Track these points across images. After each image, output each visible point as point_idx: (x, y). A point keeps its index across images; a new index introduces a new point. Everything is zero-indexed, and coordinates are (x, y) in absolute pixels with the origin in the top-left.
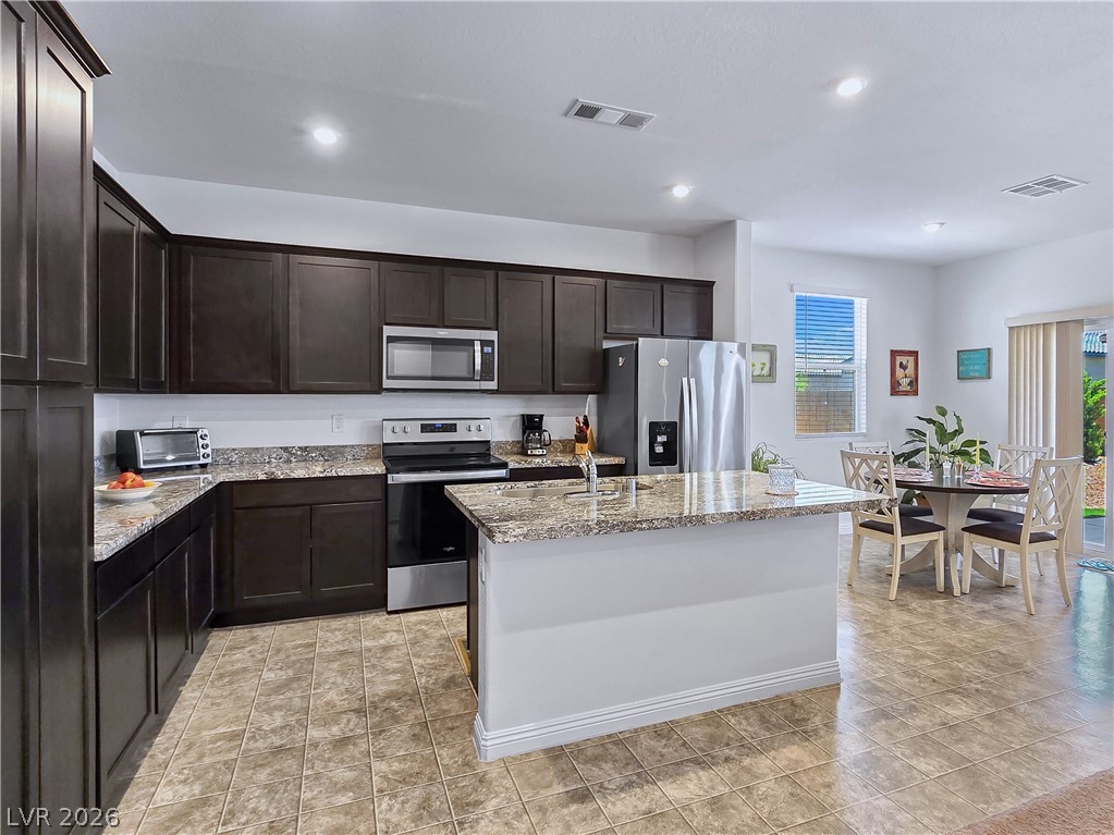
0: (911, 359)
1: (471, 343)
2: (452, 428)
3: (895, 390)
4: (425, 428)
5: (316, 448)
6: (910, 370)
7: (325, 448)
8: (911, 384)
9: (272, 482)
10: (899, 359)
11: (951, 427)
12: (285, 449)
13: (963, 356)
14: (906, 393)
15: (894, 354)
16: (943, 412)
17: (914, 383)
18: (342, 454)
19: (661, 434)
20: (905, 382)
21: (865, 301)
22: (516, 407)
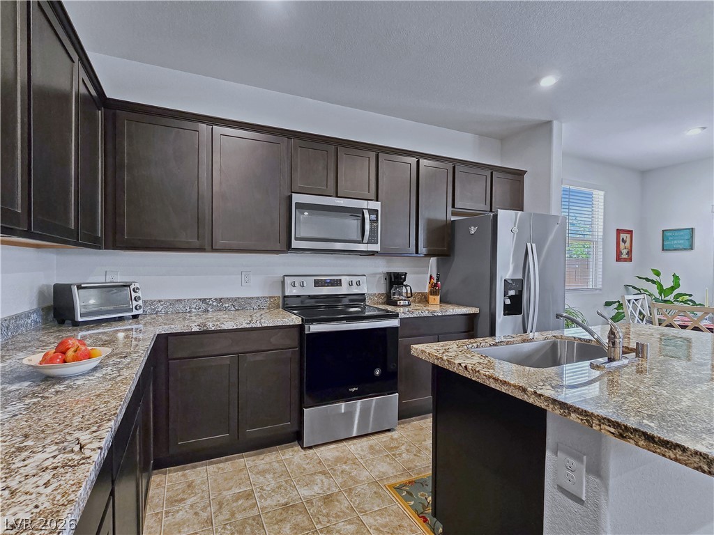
0: (629, 236)
1: (361, 211)
2: (338, 283)
3: (619, 259)
4: (318, 283)
5: (229, 299)
6: (628, 244)
7: (236, 299)
8: (628, 253)
9: (205, 333)
10: (622, 236)
11: (667, 284)
12: (204, 300)
13: (668, 234)
14: (625, 260)
15: (619, 232)
16: (658, 274)
17: (629, 253)
18: (250, 304)
19: (511, 289)
20: (625, 252)
21: (602, 193)
22: (383, 267)
